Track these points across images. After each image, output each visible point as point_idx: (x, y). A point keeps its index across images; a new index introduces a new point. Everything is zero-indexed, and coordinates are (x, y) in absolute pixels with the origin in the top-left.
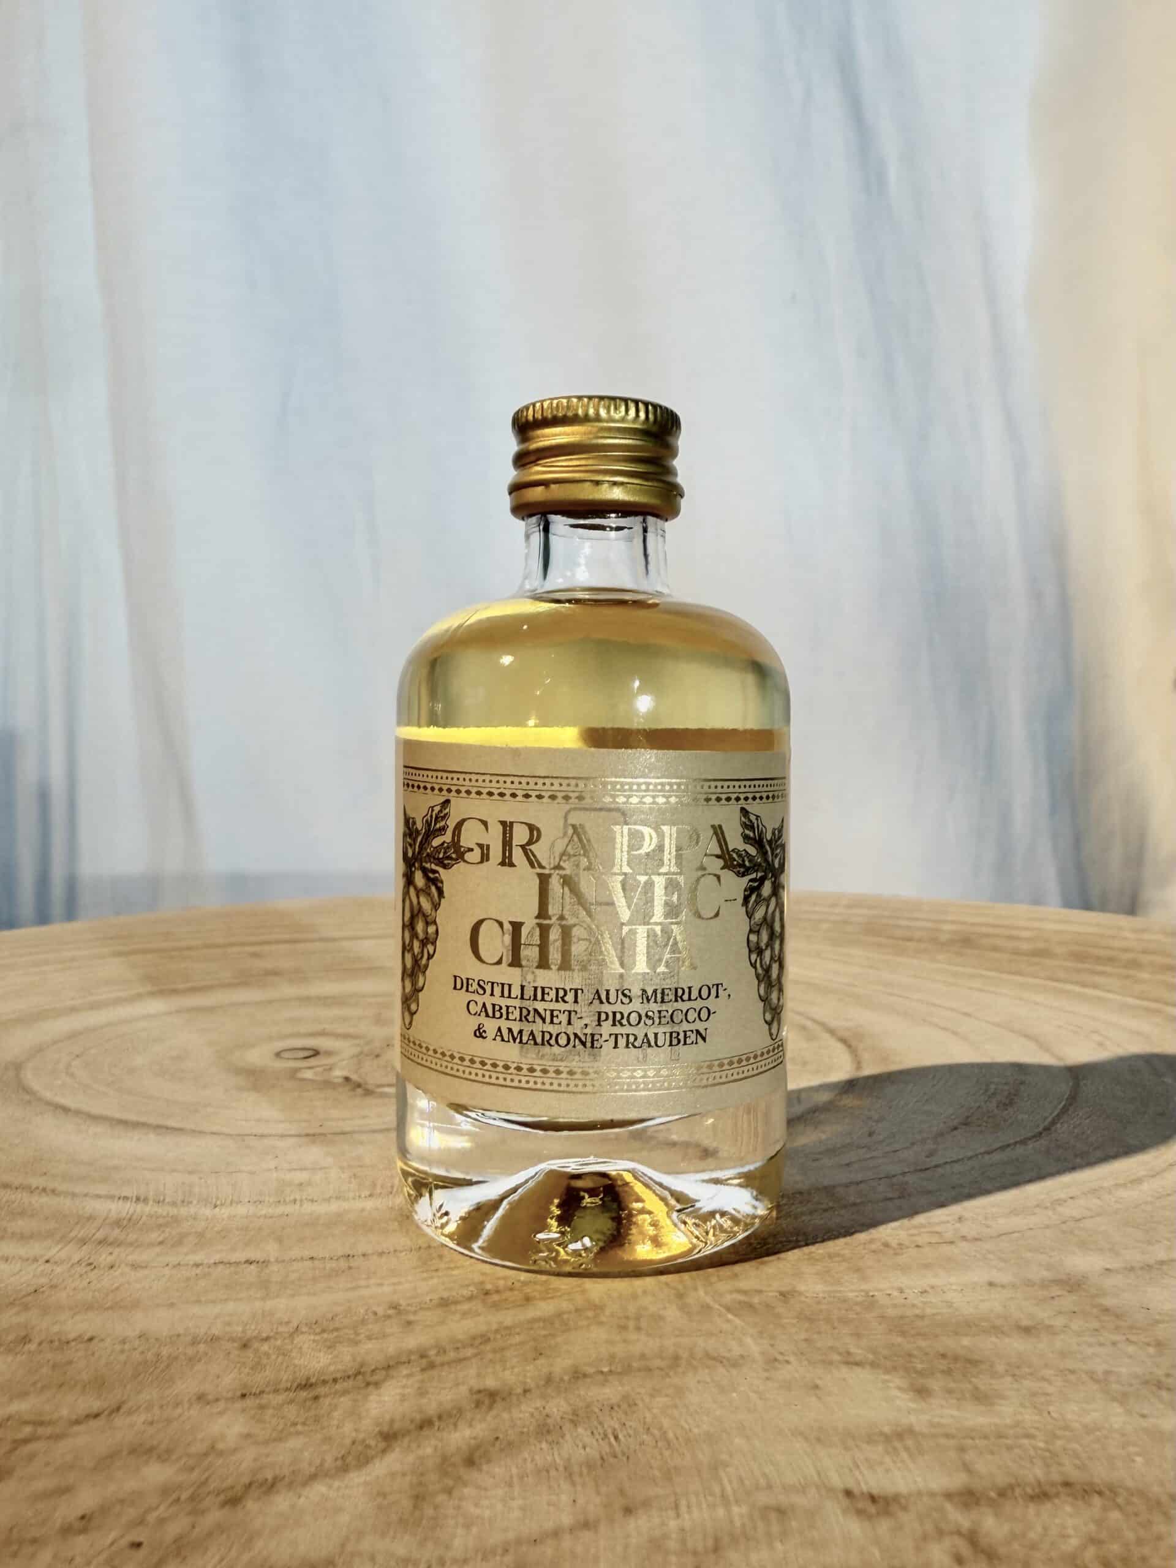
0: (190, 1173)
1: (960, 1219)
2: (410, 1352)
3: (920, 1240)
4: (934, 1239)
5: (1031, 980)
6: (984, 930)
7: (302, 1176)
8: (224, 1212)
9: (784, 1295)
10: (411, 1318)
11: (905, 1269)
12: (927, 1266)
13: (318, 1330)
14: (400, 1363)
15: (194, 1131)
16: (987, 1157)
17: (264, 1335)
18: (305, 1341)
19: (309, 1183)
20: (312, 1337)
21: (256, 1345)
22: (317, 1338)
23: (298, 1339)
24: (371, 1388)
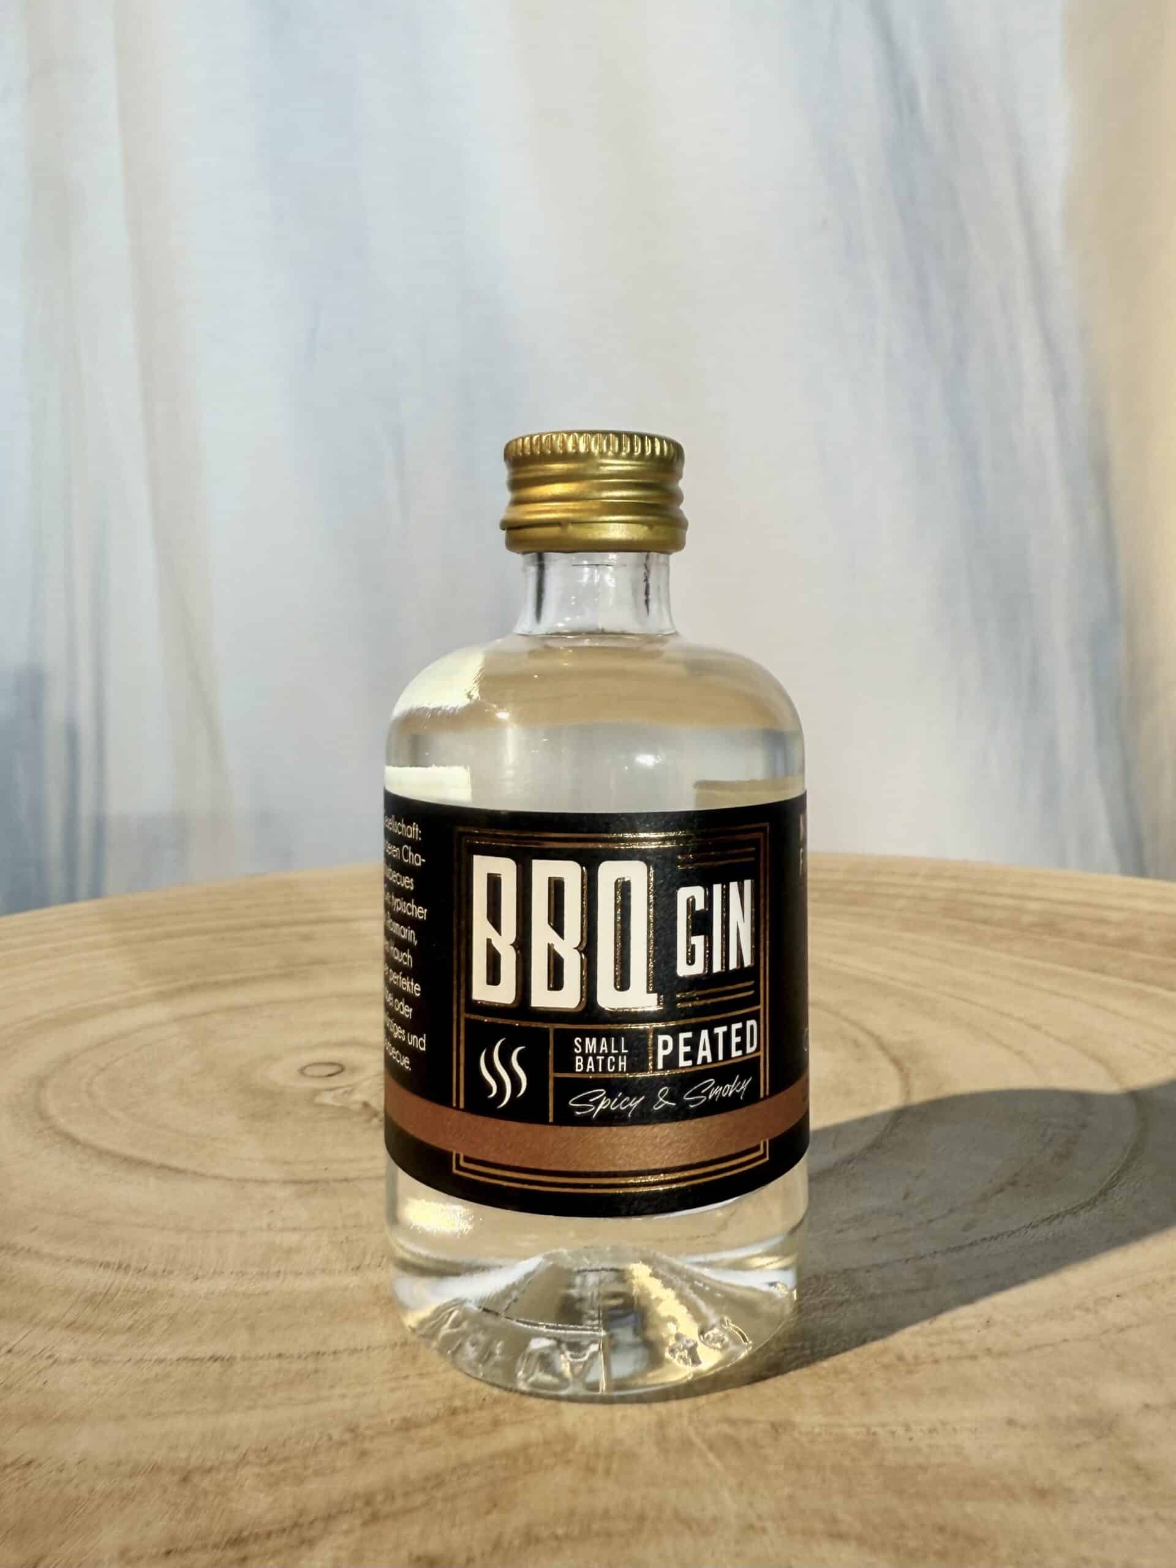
0: (180, 1231)
1: (988, 1323)
2: (356, 1496)
3: (939, 1352)
4: (955, 1351)
5: (1113, 980)
6: (1071, 910)
7: (292, 1239)
8: (202, 1287)
9: (775, 1427)
10: (367, 1445)
11: (915, 1394)
12: (942, 1391)
13: (266, 1460)
14: (342, 1512)
15: (195, 1173)
16: (1031, 1232)
17: (208, 1464)
18: (248, 1474)
19: (298, 1250)
20: (257, 1470)
21: (196, 1479)
22: (263, 1471)
23: (245, 1472)
24: (304, 1547)
